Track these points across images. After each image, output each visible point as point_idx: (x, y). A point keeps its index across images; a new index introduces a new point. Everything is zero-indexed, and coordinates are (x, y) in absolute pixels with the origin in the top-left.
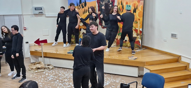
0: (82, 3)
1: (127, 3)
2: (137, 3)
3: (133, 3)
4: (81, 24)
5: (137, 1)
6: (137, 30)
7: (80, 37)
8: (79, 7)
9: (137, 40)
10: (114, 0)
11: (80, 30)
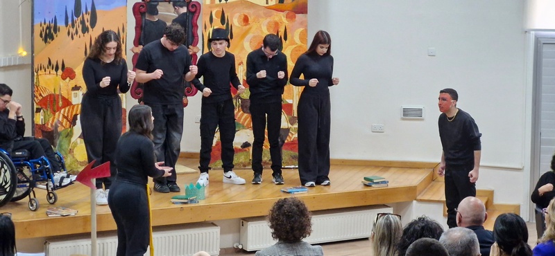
0: (84, 13)
1: (246, 20)
2: (284, 20)
3: (268, 20)
4: (77, 99)
5: (285, 13)
6: (291, 105)
7: (71, 151)
8: (73, 31)
9: (291, 138)
10: (198, 8)
11: (73, 122)
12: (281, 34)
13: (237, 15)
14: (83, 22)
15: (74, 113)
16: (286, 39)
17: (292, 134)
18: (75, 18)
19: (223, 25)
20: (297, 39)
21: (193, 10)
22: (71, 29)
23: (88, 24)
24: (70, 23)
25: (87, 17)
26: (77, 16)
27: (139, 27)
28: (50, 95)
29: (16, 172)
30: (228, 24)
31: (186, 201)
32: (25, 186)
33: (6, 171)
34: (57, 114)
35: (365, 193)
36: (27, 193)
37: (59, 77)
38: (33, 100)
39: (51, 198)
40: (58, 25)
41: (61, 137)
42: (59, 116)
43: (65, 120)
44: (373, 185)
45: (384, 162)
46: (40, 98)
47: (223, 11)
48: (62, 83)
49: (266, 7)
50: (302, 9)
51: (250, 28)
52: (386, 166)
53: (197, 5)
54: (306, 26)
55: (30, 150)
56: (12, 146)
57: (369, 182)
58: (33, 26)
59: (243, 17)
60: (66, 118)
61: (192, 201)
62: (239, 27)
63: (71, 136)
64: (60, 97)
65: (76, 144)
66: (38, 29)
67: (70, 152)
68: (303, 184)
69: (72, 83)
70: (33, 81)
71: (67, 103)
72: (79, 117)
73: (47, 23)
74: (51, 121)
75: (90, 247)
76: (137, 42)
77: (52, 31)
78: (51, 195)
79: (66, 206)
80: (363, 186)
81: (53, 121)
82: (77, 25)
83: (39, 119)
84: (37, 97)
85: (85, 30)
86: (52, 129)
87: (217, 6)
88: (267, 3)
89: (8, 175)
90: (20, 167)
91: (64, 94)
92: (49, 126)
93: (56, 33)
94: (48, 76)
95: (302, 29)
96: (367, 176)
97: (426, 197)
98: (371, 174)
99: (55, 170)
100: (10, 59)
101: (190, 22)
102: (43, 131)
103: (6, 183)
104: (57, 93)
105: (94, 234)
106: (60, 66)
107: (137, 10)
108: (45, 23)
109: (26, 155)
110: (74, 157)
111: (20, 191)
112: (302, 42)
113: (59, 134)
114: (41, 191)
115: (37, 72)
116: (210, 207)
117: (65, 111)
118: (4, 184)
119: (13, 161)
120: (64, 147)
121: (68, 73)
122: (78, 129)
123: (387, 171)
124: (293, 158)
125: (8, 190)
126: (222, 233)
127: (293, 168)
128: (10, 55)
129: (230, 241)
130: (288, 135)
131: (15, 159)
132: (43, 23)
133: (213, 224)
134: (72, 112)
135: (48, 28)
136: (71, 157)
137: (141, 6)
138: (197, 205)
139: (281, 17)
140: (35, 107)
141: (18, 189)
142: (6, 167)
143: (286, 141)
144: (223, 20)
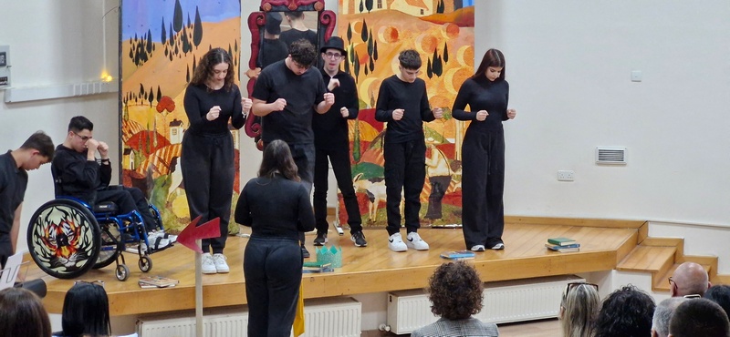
1: (394, 34)
2: (444, 34)
3: (423, 35)
4: (177, 137)
5: (445, 26)
6: (453, 146)
7: (169, 205)
8: (171, 49)
9: (453, 188)
10: (333, 20)
11: (171, 168)
12: (441, 53)
13: (383, 28)
14: (184, 38)
15: (172, 156)
16: (446, 59)
17: (455, 184)
18: (175, 33)
19: (365, 40)
20: (460, 60)
21: (326, 22)
22: (169, 48)
23: (191, 40)
24: (168, 39)
25: (190, 32)
26: (178, 31)
27: (256, 44)
28: (143, 132)
29: (100, 231)
30: (371, 40)
31: (317, 269)
32: (112, 249)
33: (87, 229)
34: (151, 156)
35: (550, 259)
36: (114, 258)
37: (154, 109)
38: (120, 138)
39: (144, 265)
40: (153, 42)
41: (156, 187)
42: (154, 159)
43: (161, 164)
44: (560, 250)
45: (573, 220)
46: (130, 136)
47: (365, 24)
48: (158, 116)
49: (420, 18)
50: (468, 21)
51: (400, 45)
52: (576, 225)
53: (331, 16)
54: (473, 43)
55: (117, 203)
56: (95, 197)
57: (554, 246)
58: (120, 43)
59: (390, 31)
60: (163, 161)
61: (325, 269)
62: (385, 45)
63: (169, 185)
64: (155, 134)
65: (175, 195)
66: (127, 48)
67: (167, 206)
68: (469, 248)
69: (171, 117)
70: (120, 113)
71: (164, 142)
72: (179, 160)
73: (139, 39)
74: (143, 166)
75: (194, 327)
76: (254, 64)
77: (145, 50)
78: (144, 261)
79: (163, 275)
80: (546, 250)
81: (146, 165)
82: (176, 41)
83: (129, 162)
84: (126, 135)
85: (187, 48)
86: (145, 176)
87: (357, 16)
88: (422, 13)
89: (90, 234)
90: (105, 224)
91: (161, 130)
92: (141, 172)
93: (150, 52)
94: (141, 107)
95: (467, 47)
96: (552, 238)
97: (630, 266)
98: (556, 235)
99: (150, 227)
100: (91, 86)
101: (322, 38)
102: (133, 179)
103: (87, 245)
104: (151, 129)
105: (199, 310)
106: (155, 95)
107: (254, 22)
108: (136, 40)
109: (112, 209)
110: (172, 212)
111: (105, 255)
112: (467, 64)
113: (154, 182)
114: (131, 255)
115: (126, 103)
116: (349, 277)
117: (161, 153)
118: (84, 246)
119: (96, 217)
120: (159, 200)
121: (165, 104)
122: (177, 176)
123: (578, 231)
124: (455, 215)
125: (89, 254)
126: (364, 311)
127: (456, 228)
128: (91, 80)
129: (374, 322)
130: (448, 185)
131: (99, 214)
132: (133, 39)
133: (352, 299)
134: (170, 154)
135: (139, 46)
136: (169, 212)
137: (259, 16)
138: (332, 274)
139: (440, 32)
140: (124, 147)
141: (102, 253)
142: (87, 224)
143: (446, 193)
144: (365, 35)
